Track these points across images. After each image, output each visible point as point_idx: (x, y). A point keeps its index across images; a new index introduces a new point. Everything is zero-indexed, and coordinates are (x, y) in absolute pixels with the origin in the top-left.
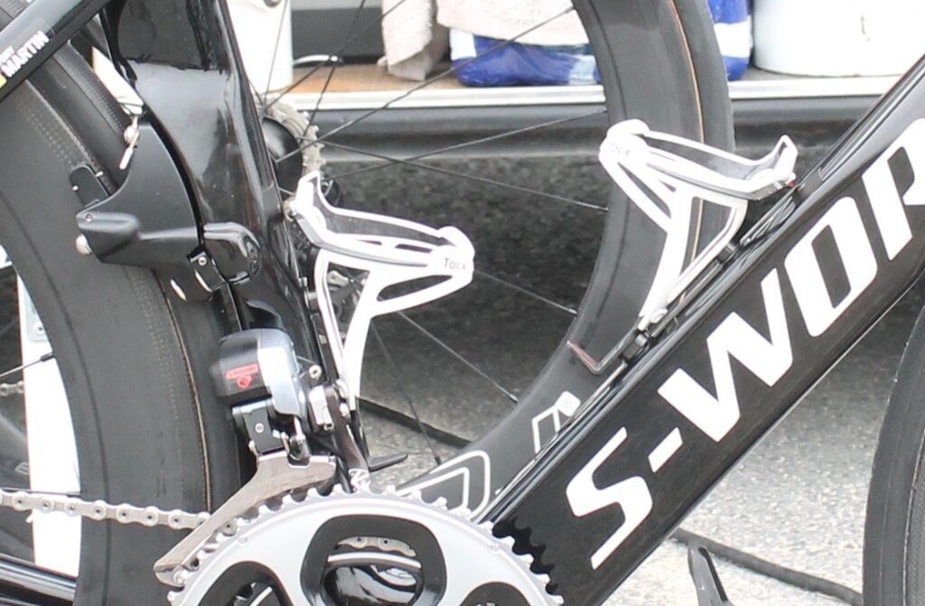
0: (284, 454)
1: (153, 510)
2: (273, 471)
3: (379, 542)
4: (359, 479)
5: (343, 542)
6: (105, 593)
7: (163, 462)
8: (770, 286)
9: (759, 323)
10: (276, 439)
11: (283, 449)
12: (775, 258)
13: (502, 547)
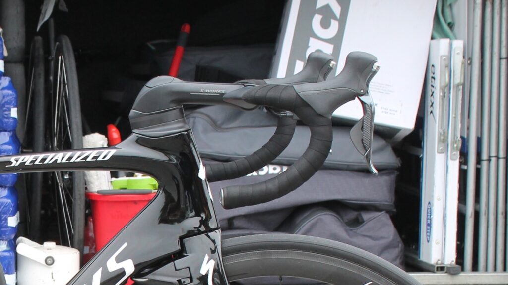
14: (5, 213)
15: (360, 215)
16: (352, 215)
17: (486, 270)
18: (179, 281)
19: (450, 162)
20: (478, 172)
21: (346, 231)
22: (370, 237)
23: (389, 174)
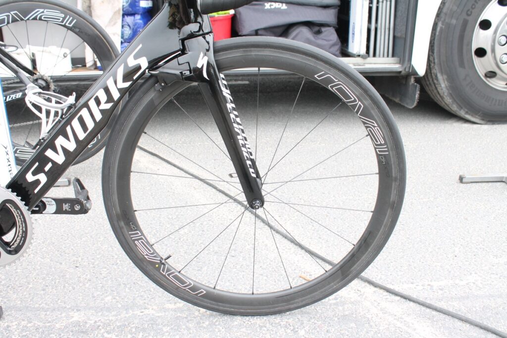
8: (68, 129)
9: (67, 137)
12: (69, 122)
13: (8, 191)
14: (139, 28)
15: (320, 29)
16: (317, 29)
17: (379, 56)
18: (181, 73)
19: (364, 2)
20: (377, 8)
21: (314, 37)
22: (325, 40)
23: (335, 8)
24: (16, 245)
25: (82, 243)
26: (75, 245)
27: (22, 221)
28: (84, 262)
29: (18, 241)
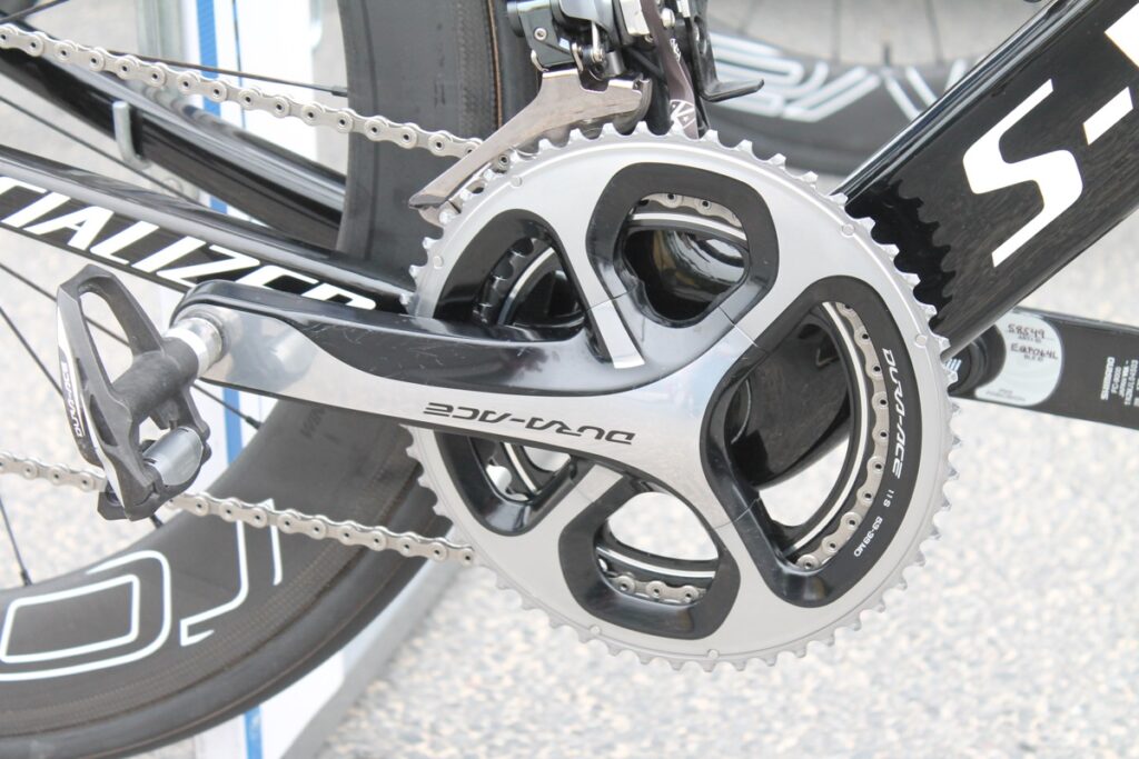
0: (574, 72)
1: (411, 128)
2: (561, 93)
3: (696, 203)
4: (682, 114)
5: (650, 198)
6: (372, 223)
7: (442, 64)
10: (563, 51)
11: (574, 65)
13: (856, 230)
24: (826, 552)
25: (1047, 616)
26: (1009, 621)
27: (893, 416)
28: (1068, 729)
29: (845, 531)
